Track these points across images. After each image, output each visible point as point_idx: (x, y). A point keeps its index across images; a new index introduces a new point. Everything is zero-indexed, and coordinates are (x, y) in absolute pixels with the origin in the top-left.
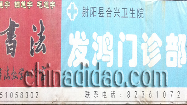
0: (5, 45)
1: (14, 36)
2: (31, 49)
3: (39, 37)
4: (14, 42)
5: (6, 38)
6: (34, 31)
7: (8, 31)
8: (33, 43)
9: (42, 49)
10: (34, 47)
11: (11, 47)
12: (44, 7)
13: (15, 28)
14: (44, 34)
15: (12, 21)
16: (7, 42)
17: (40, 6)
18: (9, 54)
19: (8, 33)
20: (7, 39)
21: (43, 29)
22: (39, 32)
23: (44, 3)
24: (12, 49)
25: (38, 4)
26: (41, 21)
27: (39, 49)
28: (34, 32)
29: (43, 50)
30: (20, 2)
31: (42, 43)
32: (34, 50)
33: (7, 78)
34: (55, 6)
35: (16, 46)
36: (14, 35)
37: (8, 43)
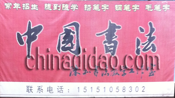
0: (103, 45)
1: (114, 37)
2: (136, 49)
3: (147, 38)
4: (115, 43)
5: (104, 39)
6: (142, 32)
7: (107, 33)
8: (140, 44)
9: (151, 48)
10: (141, 46)
11: (111, 47)
12: (154, 10)
13: (116, 29)
14: (154, 35)
15: (112, 23)
16: (105, 42)
17: (149, 9)
18: (108, 53)
19: (106, 35)
20: (106, 40)
21: (152, 30)
22: (147, 33)
23: (155, 6)
24: (112, 49)
25: (146, 7)
26: (150, 23)
27: (147, 48)
28: (142, 34)
29: (152, 50)
30: (123, 6)
31: (151, 43)
32: (141, 50)
33: (105, 74)
34: (169, 9)
35: (117, 46)
36: (114, 35)
37: (107, 44)
